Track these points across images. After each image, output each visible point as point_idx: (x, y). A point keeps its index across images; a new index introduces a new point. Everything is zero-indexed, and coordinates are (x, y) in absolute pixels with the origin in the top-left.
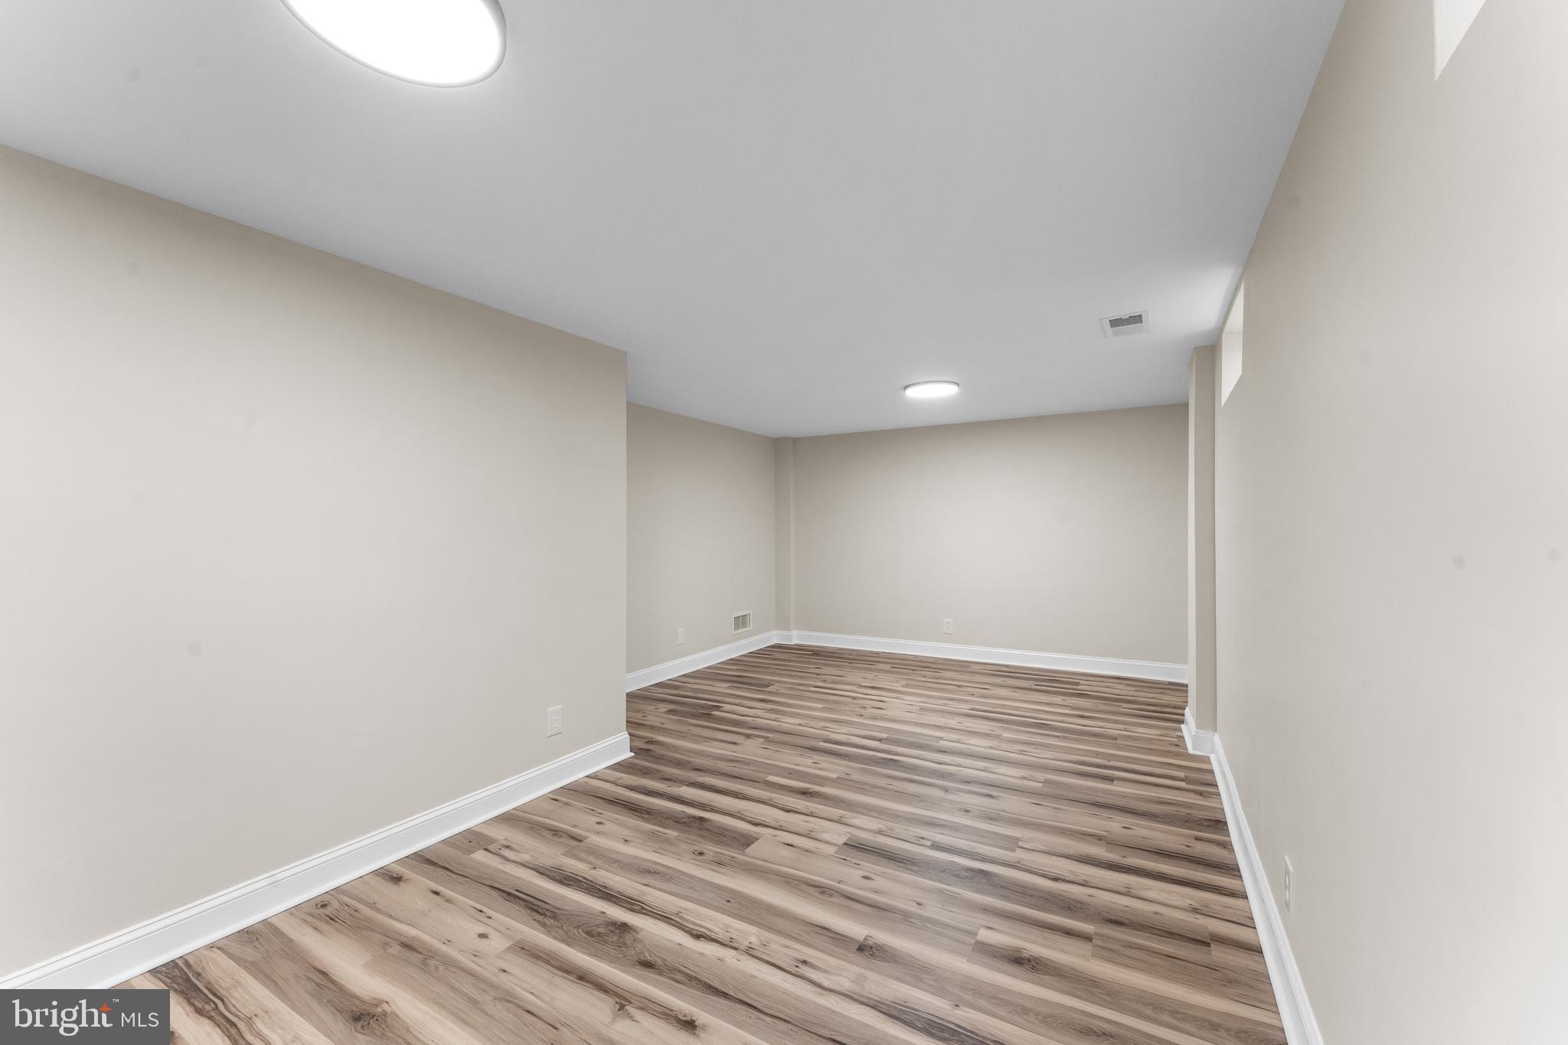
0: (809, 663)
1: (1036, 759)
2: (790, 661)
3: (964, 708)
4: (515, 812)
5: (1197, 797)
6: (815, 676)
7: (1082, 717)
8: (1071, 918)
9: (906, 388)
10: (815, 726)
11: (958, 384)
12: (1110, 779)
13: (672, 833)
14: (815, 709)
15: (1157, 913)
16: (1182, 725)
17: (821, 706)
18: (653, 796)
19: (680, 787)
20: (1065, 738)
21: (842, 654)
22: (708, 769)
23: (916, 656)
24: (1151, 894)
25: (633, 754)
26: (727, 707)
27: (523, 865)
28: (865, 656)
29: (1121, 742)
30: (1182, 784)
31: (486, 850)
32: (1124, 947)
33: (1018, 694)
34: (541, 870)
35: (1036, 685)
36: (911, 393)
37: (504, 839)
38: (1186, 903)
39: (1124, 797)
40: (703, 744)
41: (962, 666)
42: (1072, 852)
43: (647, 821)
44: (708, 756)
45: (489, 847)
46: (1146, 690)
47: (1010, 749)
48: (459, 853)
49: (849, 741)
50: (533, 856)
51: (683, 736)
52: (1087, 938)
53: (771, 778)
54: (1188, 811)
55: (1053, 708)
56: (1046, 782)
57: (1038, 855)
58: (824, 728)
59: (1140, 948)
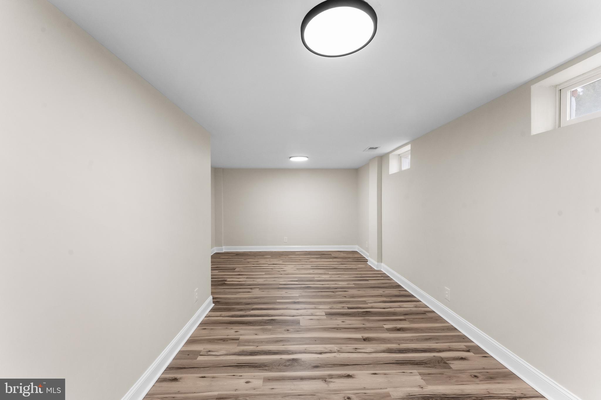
0: (241, 258)
1: (345, 278)
2: (230, 259)
3: (309, 266)
4: (191, 338)
5: (388, 280)
6: (248, 263)
7: (342, 264)
8: (397, 316)
9: (290, 158)
10: (270, 280)
11: (308, 157)
12: (367, 280)
13: (270, 327)
14: (263, 275)
15: (411, 310)
16: (367, 263)
17: (264, 273)
18: (244, 317)
19: (250, 311)
20: (345, 271)
21: (248, 253)
22: (251, 303)
23: (275, 251)
24: (405, 306)
25: (214, 304)
26: (228, 279)
27: (225, 355)
28: (256, 253)
29: (358, 270)
30: (382, 278)
31: (200, 355)
32: (413, 319)
33: (319, 260)
34: (237, 354)
35: (321, 256)
36: (292, 159)
37: (203, 349)
38: (413, 306)
39: (375, 284)
40: (237, 295)
41: (293, 253)
42: (379, 301)
43: (254, 326)
44: (245, 298)
45: (201, 354)
46: (349, 254)
47: (335, 277)
48: (191, 360)
49: (287, 283)
50: (227, 351)
51: (225, 293)
52: (405, 320)
53: (278, 301)
54: (391, 284)
55: (333, 263)
56: (354, 284)
57: (374, 303)
58: (274, 281)
59: (416, 318)
